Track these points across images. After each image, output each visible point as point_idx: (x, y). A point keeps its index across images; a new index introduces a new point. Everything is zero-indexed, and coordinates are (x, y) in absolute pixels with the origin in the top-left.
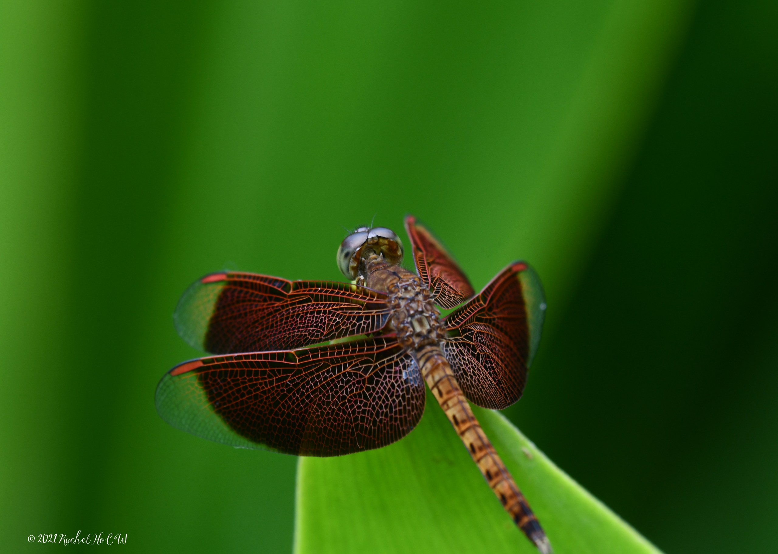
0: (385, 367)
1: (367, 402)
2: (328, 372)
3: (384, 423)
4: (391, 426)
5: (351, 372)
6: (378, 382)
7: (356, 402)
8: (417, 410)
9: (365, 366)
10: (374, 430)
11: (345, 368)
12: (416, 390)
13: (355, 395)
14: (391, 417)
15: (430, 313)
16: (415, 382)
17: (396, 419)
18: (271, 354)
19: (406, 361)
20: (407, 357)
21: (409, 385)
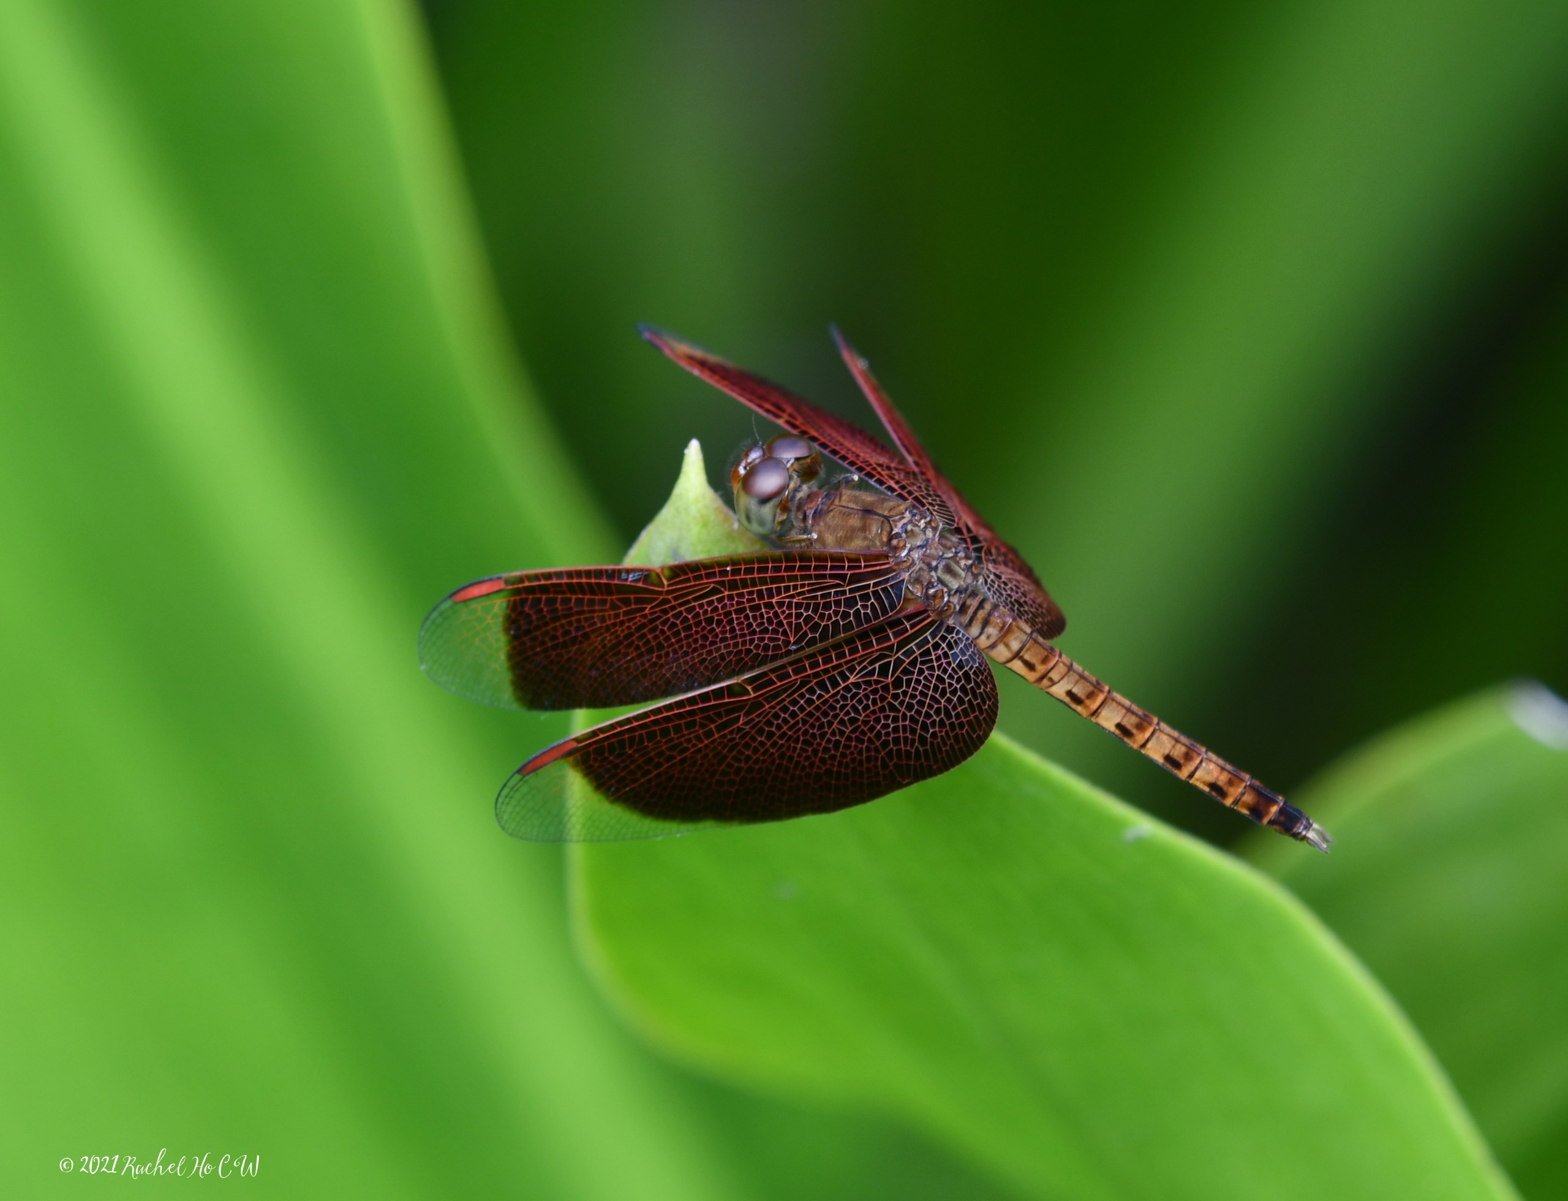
0: (916, 657)
1: (897, 714)
2: (812, 691)
3: (942, 736)
4: (956, 737)
5: (859, 682)
6: (909, 682)
7: (878, 720)
8: (990, 700)
9: (879, 666)
10: (926, 751)
11: (845, 678)
12: (978, 672)
13: (874, 712)
14: (952, 725)
15: (954, 550)
16: (974, 661)
17: (962, 726)
18: (699, 695)
19: (949, 637)
20: (950, 630)
21: (966, 668)
